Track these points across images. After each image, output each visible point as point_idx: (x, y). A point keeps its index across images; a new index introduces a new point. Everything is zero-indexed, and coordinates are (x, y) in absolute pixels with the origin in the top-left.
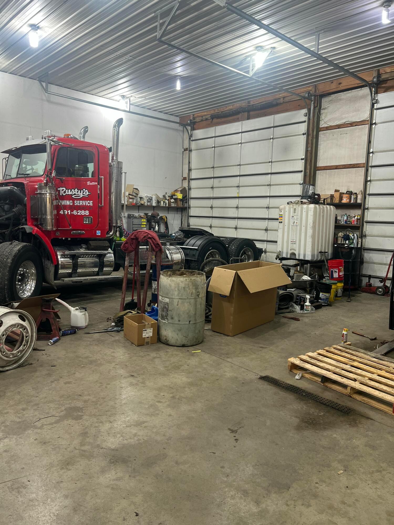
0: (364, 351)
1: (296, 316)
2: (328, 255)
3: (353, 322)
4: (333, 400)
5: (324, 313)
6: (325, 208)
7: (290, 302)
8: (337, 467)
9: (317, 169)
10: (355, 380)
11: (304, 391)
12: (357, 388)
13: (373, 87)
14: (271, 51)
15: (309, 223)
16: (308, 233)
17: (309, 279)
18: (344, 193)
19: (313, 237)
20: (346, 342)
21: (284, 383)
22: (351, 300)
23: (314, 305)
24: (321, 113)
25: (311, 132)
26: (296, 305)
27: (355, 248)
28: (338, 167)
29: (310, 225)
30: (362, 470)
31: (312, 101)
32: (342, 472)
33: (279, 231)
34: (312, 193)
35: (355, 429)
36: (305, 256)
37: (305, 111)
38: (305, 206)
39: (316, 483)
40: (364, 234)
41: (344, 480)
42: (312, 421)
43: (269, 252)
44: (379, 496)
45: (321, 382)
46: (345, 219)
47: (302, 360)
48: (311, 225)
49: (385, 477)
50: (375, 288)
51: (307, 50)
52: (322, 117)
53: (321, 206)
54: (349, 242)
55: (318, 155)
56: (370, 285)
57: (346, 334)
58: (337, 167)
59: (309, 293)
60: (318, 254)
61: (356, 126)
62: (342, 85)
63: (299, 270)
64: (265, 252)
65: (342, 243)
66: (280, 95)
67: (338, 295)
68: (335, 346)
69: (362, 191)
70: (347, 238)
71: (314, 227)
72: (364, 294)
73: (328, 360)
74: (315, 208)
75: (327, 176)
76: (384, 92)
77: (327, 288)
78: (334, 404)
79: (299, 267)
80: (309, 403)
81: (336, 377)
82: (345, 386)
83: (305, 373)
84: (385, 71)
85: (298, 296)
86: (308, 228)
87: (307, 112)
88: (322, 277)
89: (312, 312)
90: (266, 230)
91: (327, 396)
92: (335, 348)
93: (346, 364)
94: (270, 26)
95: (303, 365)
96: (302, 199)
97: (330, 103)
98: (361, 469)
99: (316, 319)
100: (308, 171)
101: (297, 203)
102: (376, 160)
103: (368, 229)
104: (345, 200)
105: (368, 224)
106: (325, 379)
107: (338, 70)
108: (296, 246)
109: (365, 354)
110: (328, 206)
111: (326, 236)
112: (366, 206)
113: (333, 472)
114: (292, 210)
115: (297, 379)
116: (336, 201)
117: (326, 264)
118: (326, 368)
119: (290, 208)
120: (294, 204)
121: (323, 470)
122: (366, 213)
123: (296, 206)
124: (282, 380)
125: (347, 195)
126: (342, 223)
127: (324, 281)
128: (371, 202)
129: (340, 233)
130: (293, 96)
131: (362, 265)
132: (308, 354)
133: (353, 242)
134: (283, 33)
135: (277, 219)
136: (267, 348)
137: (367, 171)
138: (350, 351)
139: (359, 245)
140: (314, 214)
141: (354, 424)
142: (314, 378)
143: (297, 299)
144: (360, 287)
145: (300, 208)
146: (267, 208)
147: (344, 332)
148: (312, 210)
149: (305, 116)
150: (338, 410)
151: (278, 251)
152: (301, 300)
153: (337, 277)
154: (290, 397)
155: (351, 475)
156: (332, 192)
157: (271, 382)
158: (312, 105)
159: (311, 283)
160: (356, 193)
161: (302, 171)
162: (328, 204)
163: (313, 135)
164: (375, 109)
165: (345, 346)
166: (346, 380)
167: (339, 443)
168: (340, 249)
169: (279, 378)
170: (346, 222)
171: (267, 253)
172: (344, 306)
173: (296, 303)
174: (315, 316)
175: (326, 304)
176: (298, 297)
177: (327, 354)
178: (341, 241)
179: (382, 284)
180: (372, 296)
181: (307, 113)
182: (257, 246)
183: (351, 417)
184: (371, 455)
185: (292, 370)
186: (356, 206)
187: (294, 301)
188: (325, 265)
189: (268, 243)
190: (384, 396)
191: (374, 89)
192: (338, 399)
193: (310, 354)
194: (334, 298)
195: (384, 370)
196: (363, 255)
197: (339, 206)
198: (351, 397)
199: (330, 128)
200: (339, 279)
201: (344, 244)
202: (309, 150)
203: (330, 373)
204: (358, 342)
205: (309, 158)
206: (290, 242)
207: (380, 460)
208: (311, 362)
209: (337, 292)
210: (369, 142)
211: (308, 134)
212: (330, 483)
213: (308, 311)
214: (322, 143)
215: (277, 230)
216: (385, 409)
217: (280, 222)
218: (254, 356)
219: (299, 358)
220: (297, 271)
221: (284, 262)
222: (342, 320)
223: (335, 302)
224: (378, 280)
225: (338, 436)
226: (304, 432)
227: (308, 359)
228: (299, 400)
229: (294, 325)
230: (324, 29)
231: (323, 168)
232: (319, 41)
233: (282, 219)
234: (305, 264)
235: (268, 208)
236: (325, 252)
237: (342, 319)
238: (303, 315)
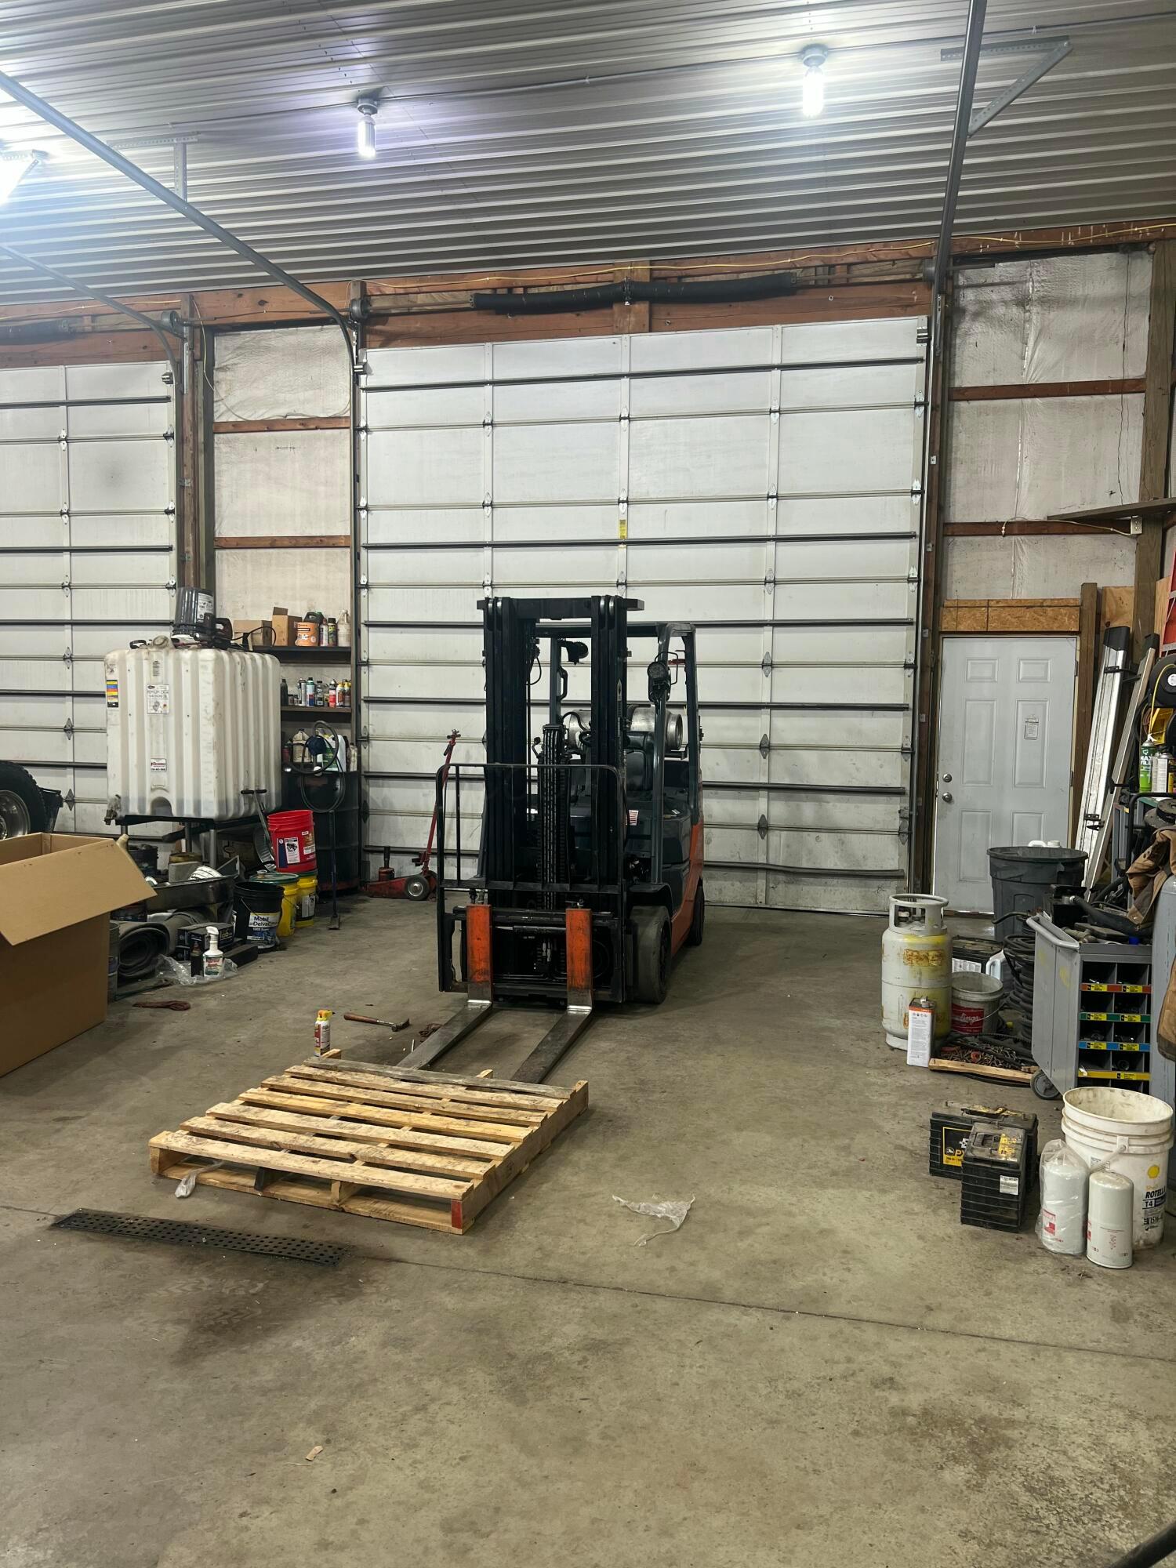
0: (374, 1066)
1: (179, 997)
2: (269, 799)
3: (348, 987)
4: (294, 1235)
5: (266, 972)
6: (249, 662)
7: (156, 954)
8: (303, 1440)
9: (215, 544)
10: (351, 1158)
11: (202, 1230)
12: (359, 1180)
13: (353, 327)
14: (35, 163)
15: (202, 707)
16: (202, 736)
17: (216, 874)
18: (299, 619)
19: (219, 746)
20: (328, 1049)
21: (140, 1221)
22: (340, 924)
23: (233, 952)
24: (215, 379)
25: (188, 432)
26: (178, 960)
27: (342, 773)
28: (278, 543)
29: (206, 711)
30: (374, 1422)
31: (184, 340)
32: (318, 1448)
33: (108, 731)
34: (206, 614)
35: (354, 1304)
36: (197, 805)
37: (164, 367)
38: (186, 654)
39: (242, 1515)
40: (363, 735)
41: (326, 1474)
42: (229, 1320)
43: (82, 801)
44: (424, 1485)
45: (255, 1187)
46: (308, 694)
47: (196, 1133)
48: (211, 710)
49: (438, 1419)
50: (403, 883)
51: (152, 185)
52: (220, 391)
53: (236, 655)
54: (324, 759)
55: (216, 503)
56: (391, 874)
57: (326, 1028)
58: (273, 543)
59: (218, 919)
60: (239, 800)
61: (316, 428)
62: (267, 307)
63: (184, 850)
64: (72, 801)
65: (306, 760)
66: (79, 305)
67: (305, 915)
68: (294, 1069)
69: (349, 613)
70: (317, 746)
71: (219, 718)
72: (376, 902)
73: (274, 1116)
74: (219, 661)
75: (249, 567)
76: (381, 347)
77: (270, 899)
78: (294, 1245)
79: (183, 841)
80: (221, 1265)
81: (296, 1161)
82: (323, 1183)
83: (206, 1172)
84: (379, 289)
85: (182, 932)
86: (202, 721)
87: (170, 370)
88: (254, 865)
89: (229, 974)
90: (69, 730)
91: (278, 1225)
92: (295, 1076)
93: (327, 1116)
94: (24, 84)
95: (199, 1147)
96: (175, 632)
97: (238, 355)
98: (370, 1420)
99: (238, 997)
100: (190, 549)
101: (161, 646)
102: (376, 529)
103: (373, 719)
104: (304, 640)
105: (371, 705)
106: (268, 1177)
107: (250, 263)
108: (168, 779)
109: (380, 1074)
110: (256, 655)
111: (257, 742)
112: (364, 657)
113: (293, 1459)
114: (147, 667)
115: (182, 1197)
116: (281, 640)
117: (264, 825)
118: (268, 1142)
119: (139, 661)
120: (152, 647)
121: (263, 1465)
122: (364, 677)
123: (156, 655)
124: (131, 1212)
125: (309, 625)
126: (303, 704)
127: (261, 876)
128: (375, 644)
129: (300, 733)
130: (125, 317)
131: (365, 822)
132: (213, 1110)
133: (336, 757)
134: (68, 115)
135: (102, 695)
136: (81, 1117)
137: (357, 557)
138: (338, 1075)
139: (352, 765)
140: (216, 680)
141: (350, 1290)
142: (235, 1179)
143: (182, 942)
144: (364, 883)
145: (171, 662)
146: (65, 659)
147: (321, 1022)
148: (211, 666)
149: (168, 383)
150: (307, 1260)
151: (112, 795)
152: (191, 943)
153: (298, 860)
154: (156, 1260)
155: (345, 1449)
156: (268, 616)
157: (94, 1230)
158: (186, 352)
159: (220, 886)
160: (333, 620)
161: (170, 549)
162: (256, 650)
163: (195, 442)
164: (363, 389)
165: (325, 1061)
166: (326, 1166)
167: (310, 1361)
168: (300, 780)
169: (121, 1208)
170: (312, 700)
171: (77, 805)
172: (323, 944)
173: (178, 956)
174: (238, 985)
175: (268, 946)
176: (181, 937)
177: (270, 1099)
178: (303, 757)
179: (419, 869)
180: (396, 904)
181: (171, 374)
182: (40, 784)
183: (344, 1273)
184: (398, 1366)
185: (166, 1173)
186: (336, 656)
187: (172, 948)
188: (262, 828)
189: (77, 771)
190: (428, 1186)
191: (354, 333)
192: (305, 1227)
193: (221, 1108)
194: (293, 925)
195: (427, 1109)
196: (367, 794)
197: (290, 655)
198: (343, 1211)
199: (246, 428)
200: (304, 868)
201: (311, 766)
202: (186, 485)
203: (282, 1153)
204: (361, 1042)
205: (189, 511)
206: (148, 767)
207: (422, 1374)
208: (224, 1133)
209: (300, 906)
210: (356, 478)
211: (179, 437)
212: (283, 1500)
213: (216, 973)
214: (224, 467)
215: (103, 730)
216: (433, 1219)
217: (110, 705)
218: (32, 1156)
219: (185, 1128)
220: (179, 853)
221: (135, 830)
222: (317, 986)
223: (296, 935)
224: (408, 859)
225: (308, 1341)
226: (204, 1364)
227: (215, 1126)
228: (189, 1264)
229: (174, 1025)
230: (198, 133)
231: (234, 544)
232: (185, 166)
233: (115, 693)
234: (204, 832)
235: (69, 658)
236: (259, 792)
237: (318, 981)
238: (200, 989)
